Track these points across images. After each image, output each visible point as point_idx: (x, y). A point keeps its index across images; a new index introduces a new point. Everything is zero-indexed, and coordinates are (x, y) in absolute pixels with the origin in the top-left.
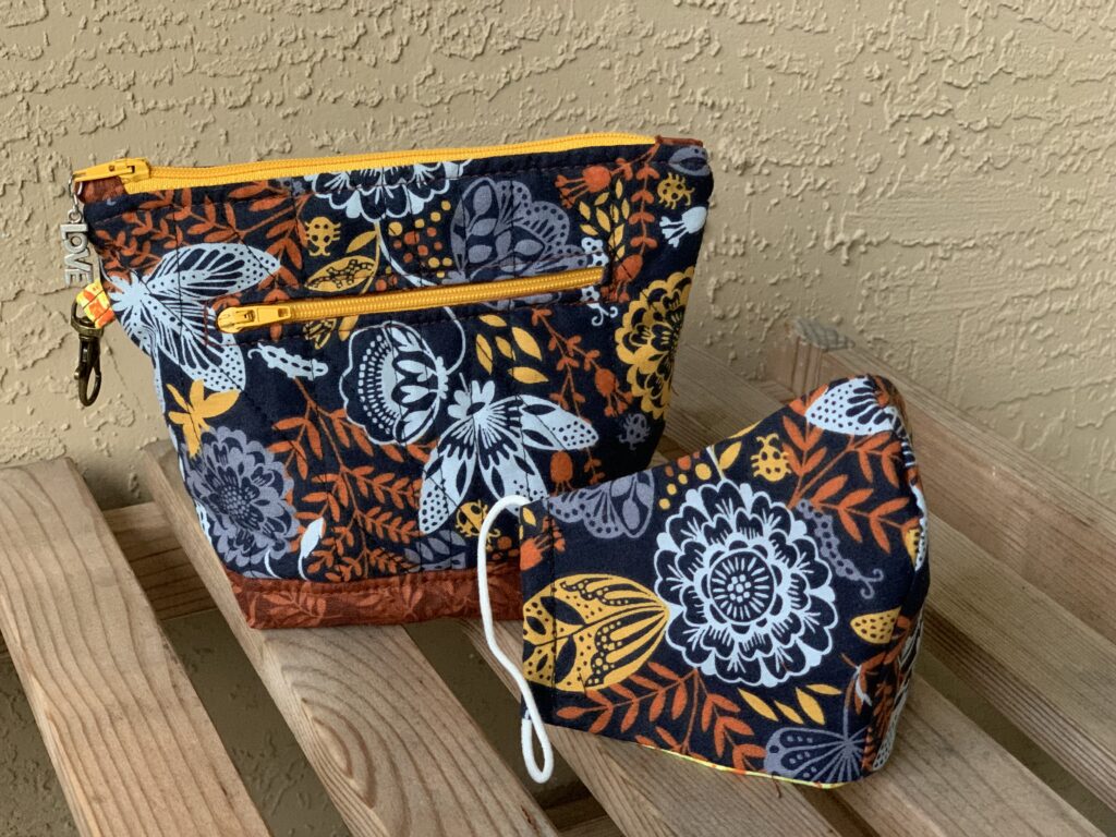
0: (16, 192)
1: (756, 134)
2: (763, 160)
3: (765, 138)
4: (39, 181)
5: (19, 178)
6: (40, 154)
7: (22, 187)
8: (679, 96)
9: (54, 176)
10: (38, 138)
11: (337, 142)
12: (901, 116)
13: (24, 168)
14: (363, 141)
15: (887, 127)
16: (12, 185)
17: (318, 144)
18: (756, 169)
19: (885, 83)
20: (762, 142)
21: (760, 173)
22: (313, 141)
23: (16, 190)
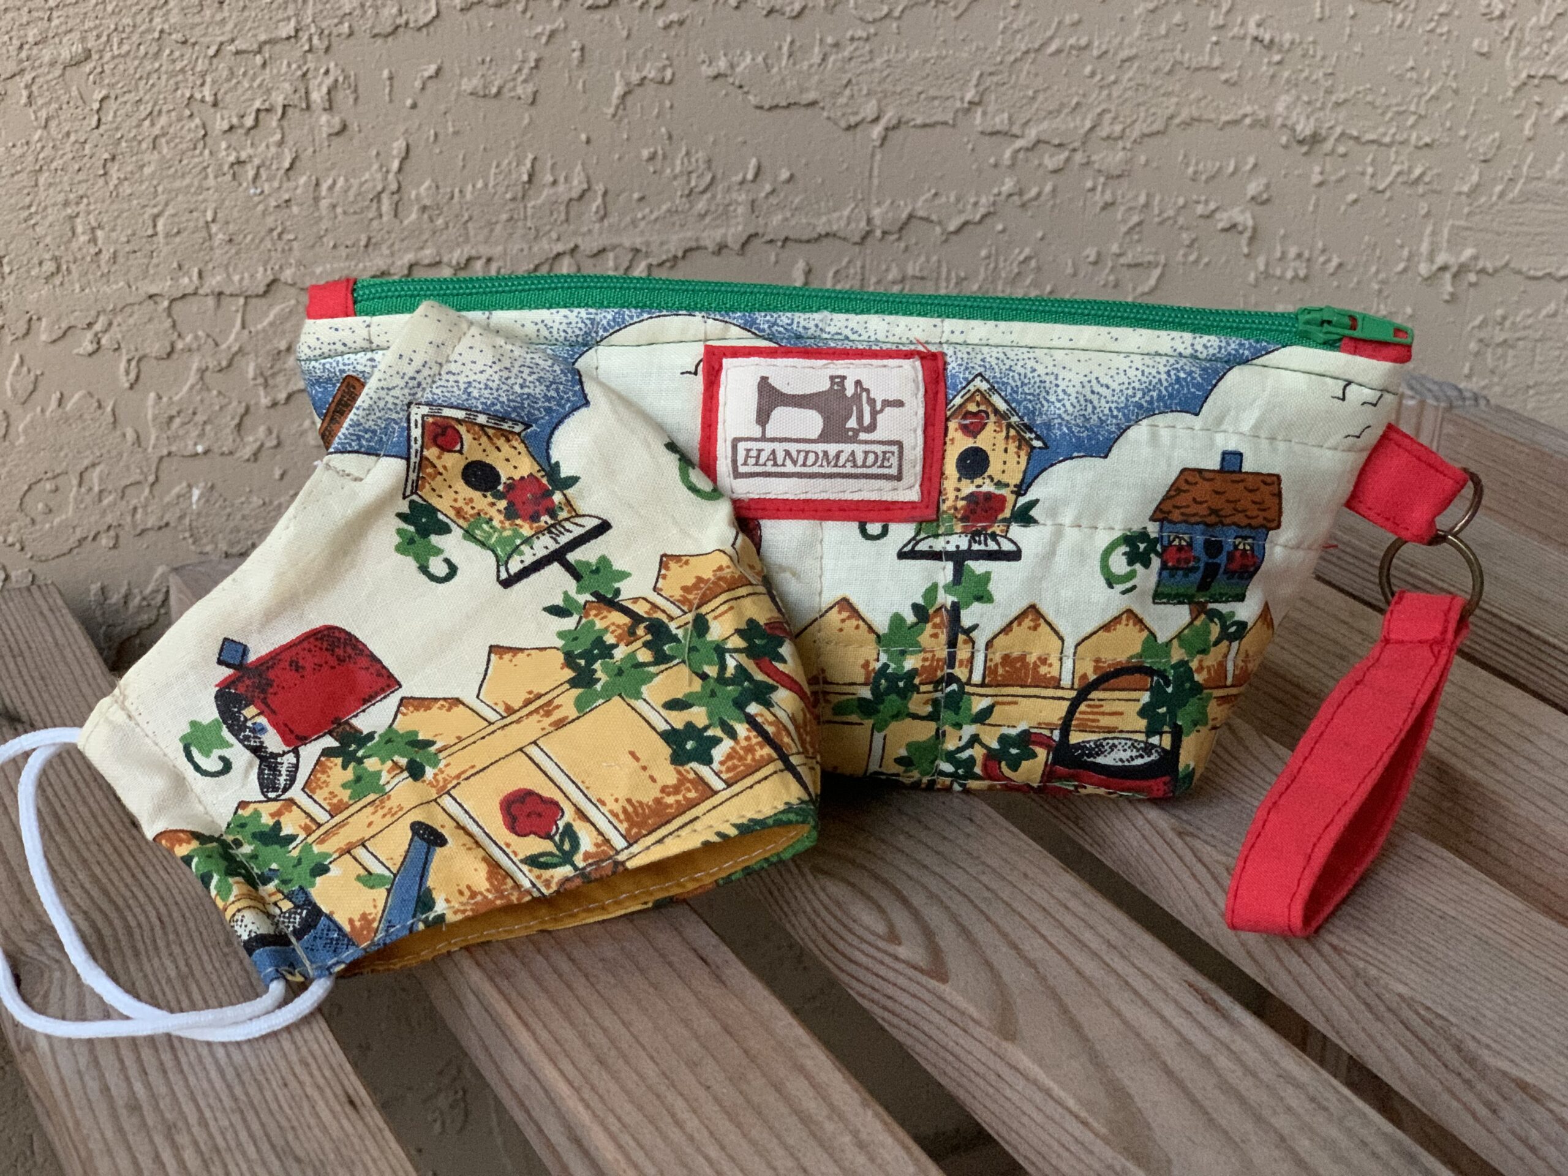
0: (274, 124)
1: (1329, 92)
2: (1338, 130)
3: (1343, 96)
4: (308, 107)
5: (279, 100)
6: (311, 65)
7: (284, 114)
8: (1222, 27)
9: (330, 101)
10: (310, 39)
11: (739, 70)
12: (1530, 77)
13: (287, 85)
14: (775, 70)
15: (1510, 93)
16: (267, 110)
17: (711, 71)
18: (1328, 146)
19: (1509, 23)
20: (1338, 104)
21: (1333, 151)
22: (704, 67)
23: (273, 121)
